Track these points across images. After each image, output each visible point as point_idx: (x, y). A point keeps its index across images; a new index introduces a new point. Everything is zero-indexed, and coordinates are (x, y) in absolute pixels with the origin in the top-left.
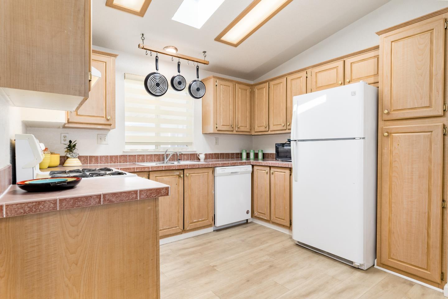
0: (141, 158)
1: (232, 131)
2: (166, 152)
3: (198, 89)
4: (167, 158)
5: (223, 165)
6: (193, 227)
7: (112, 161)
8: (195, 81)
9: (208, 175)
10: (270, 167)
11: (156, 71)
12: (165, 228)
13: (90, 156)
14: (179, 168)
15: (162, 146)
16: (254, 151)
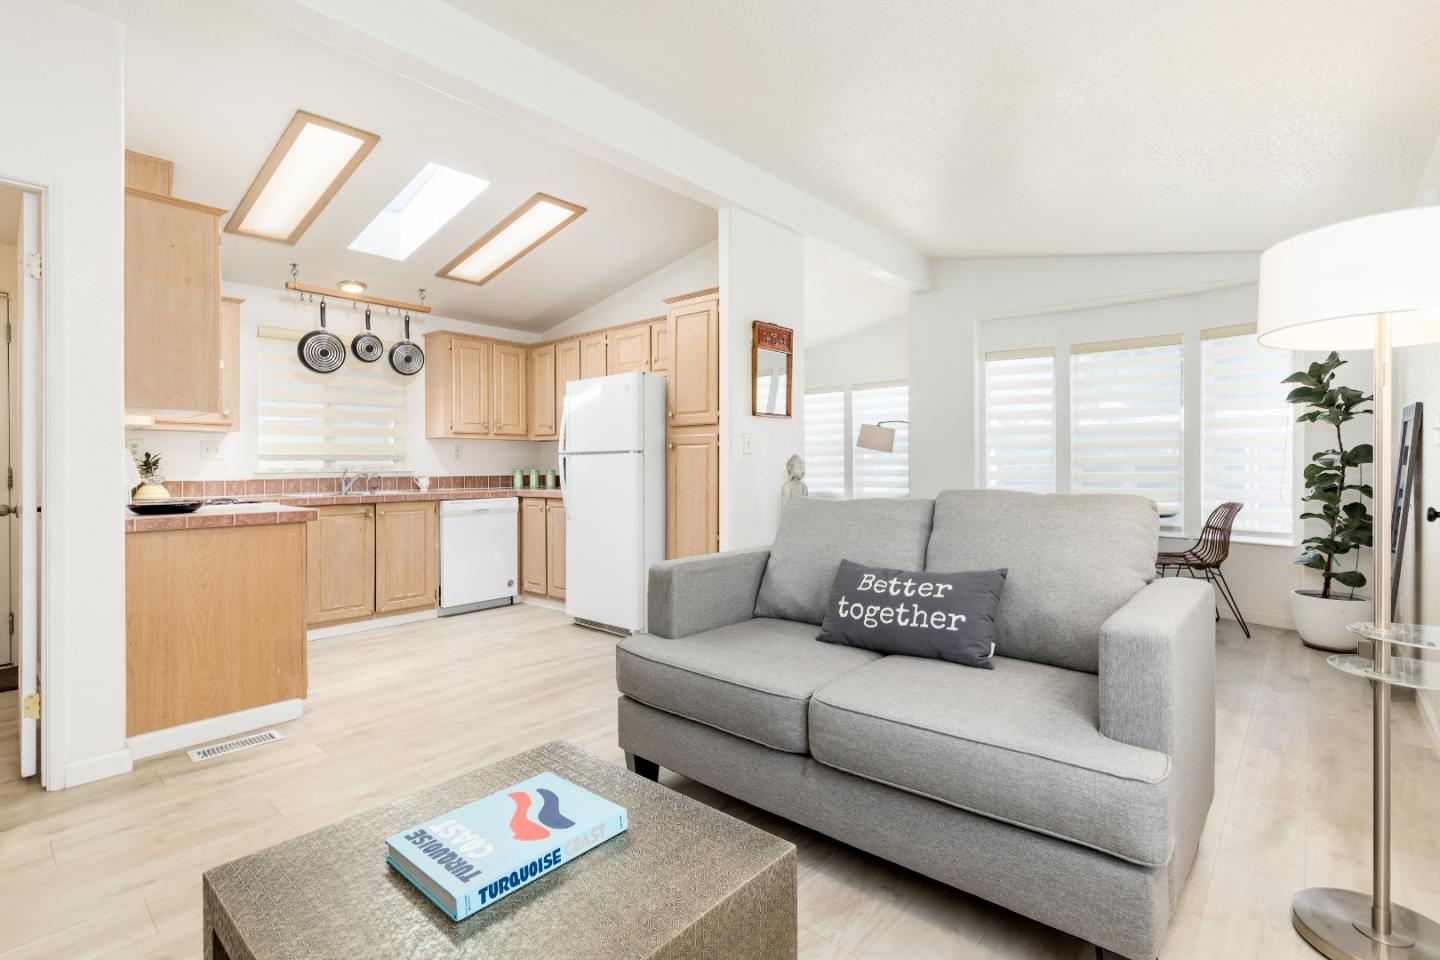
0: (291, 484)
1: (487, 434)
2: (345, 473)
3: (408, 359)
4: (346, 485)
5: (458, 497)
6: (392, 608)
7: (231, 490)
8: (402, 344)
9: (425, 514)
10: (546, 499)
11: (320, 329)
12: (337, 605)
13: (185, 482)
14: (365, 502)
15: (338, 463)
16: (538, 472)
